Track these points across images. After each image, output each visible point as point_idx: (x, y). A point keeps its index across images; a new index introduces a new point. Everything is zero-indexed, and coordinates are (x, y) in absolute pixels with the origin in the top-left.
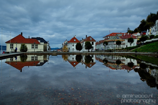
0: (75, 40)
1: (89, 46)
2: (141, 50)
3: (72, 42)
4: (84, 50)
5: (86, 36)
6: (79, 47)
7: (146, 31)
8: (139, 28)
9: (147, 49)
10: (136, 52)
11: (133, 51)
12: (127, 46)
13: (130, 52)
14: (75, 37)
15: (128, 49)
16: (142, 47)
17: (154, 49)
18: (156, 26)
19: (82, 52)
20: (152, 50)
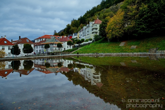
0: (5, 42)
2: (81, 52)
3: (2, 44)
9: (86, 51)
10: (78, 54)
11: (74, 53)
12: (65, 48)
13: (72, 54)
14: (5, 38)
15: (69, 51)
16: (80, 49)
17: (92, 51)
18: (84, 31)
19: (21, 57)
20: (90, 51)
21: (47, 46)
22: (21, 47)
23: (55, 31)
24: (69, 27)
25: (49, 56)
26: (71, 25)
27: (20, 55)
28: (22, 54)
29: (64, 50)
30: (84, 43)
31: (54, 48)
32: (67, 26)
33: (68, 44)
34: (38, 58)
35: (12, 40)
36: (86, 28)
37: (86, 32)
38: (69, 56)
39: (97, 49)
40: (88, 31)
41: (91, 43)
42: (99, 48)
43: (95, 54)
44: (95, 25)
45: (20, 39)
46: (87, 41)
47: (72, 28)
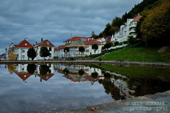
0: (26, 44)
1: (45, 53)
2: (106, 58)
3: (22, 47)
4: (38, 58)
5: (42, 39)
6: (32, 54)
7: (111, 36)
8: (104, 32)
9: (112, 57)
10: (100, 60)
11: (98, 59)
12: (91, 53)
13: (95, 60)
14: (27, 40)
15: (91, 57)
16: (106, 55)
17: (118, 57)
18: (121, 31)
19: (37, 60)
20: (116, 58)
23: (93, 32)
24: (108, 27)
27: (35, 59)
32: (106, 26)
33: (93, 48)
35: (36, 42)
36: (124, 28)
37: (124, 33)
38: (91, 62)
39: (125, 55)
40: (125, 32)
42: (129, 54)
43: (119, 62)
44: (133, 22)
45: (42, 41)
46: (121, 44)
47: (113, 28)
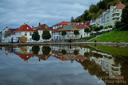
0: (28, 28)
2: (100, 40)
3: (25, 30)
5: (40, 23)
9: (105, 39)
10: (95, 42)
11: (92, 41)
12: (82, 36)
13: (89, 42)
14: (28, 24)
15: (86, 39)
16: (98, 37)
17: (111, 39)
18: (103, 17)
19: (41, 43)
20: (109, 39)
21: (64, 33)
22: (40, 33)
23: (72, 17)
24: (86, 13)
25: (65, 43)
26: (89, 11)
27: (39, 41)
28: (41, 40)
29: (81, 37)
30: (103, 30)
31: (71, 35)
32: (84, 12)
33: (85, 31)
34: (55, 44)
35: (33, 26)
36: (106, 14)
37: (106, 18)
38: (86, 44)
39: (117, 38)
40: (108, 17)
41: (111, 30)
42: (120, 36)
43: (115, 43)
44: (117, 9)
45: (39, 26)
46: (106, 28)
47: (90, 14)
